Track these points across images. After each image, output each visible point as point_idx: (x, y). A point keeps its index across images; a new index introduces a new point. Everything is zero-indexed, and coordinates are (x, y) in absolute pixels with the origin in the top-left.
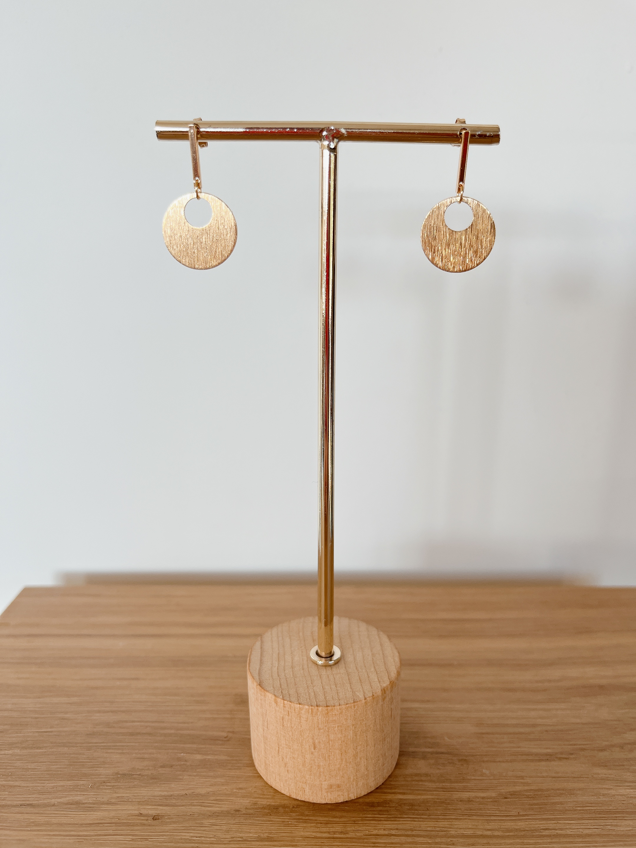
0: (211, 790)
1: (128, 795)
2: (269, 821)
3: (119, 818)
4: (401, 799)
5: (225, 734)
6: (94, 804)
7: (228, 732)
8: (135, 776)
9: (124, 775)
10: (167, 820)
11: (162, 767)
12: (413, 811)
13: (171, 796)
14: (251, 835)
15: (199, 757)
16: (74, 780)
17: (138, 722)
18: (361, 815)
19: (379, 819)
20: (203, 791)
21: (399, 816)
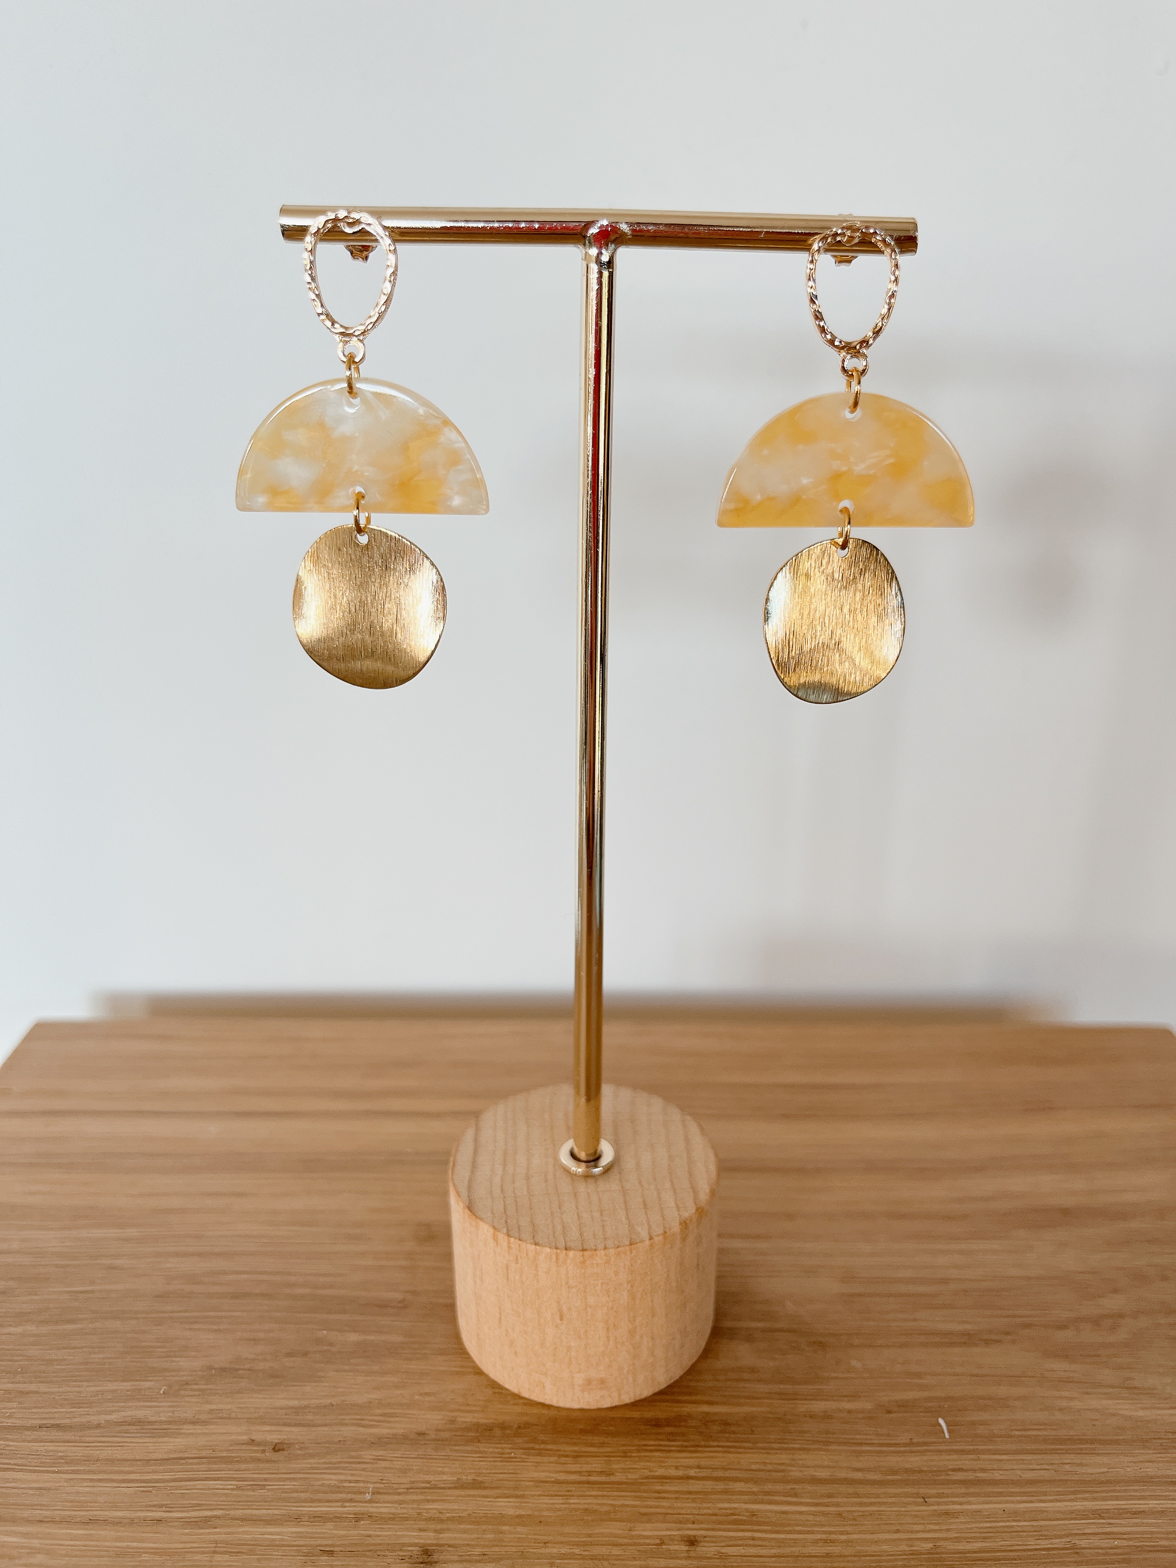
0: (375, 1396)
1: (230, 1406)
2: (476, 1452)
3: (213, 1448)
4: (708, 1413)
5: (399, 1296)
6: (170, 1423)
7: (407, 1292)
8: (241, 1372)
9: (223, 1370)
10: (300, 1452)
11: (289, 1355)
12: (727, 1435)
13: (306, 1407)
14: (445, 1477)
15: (353, 1337)
16: (133, 1380)
17: (247, 1273)
18: (636, 1442)
19: (669, 1448)
20: (361, 1399)
21: (703, 1443)
